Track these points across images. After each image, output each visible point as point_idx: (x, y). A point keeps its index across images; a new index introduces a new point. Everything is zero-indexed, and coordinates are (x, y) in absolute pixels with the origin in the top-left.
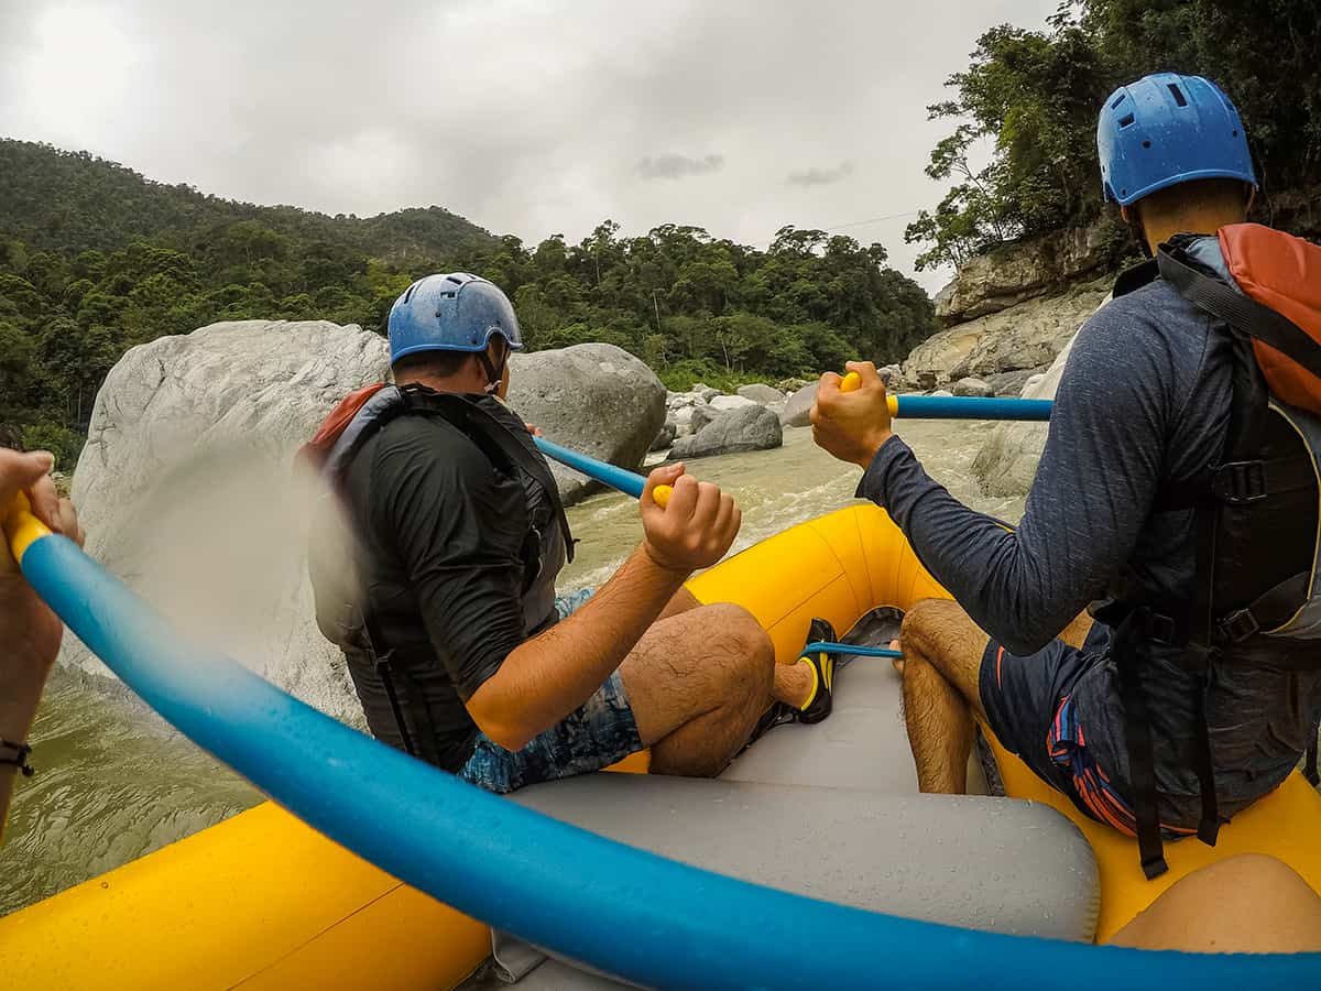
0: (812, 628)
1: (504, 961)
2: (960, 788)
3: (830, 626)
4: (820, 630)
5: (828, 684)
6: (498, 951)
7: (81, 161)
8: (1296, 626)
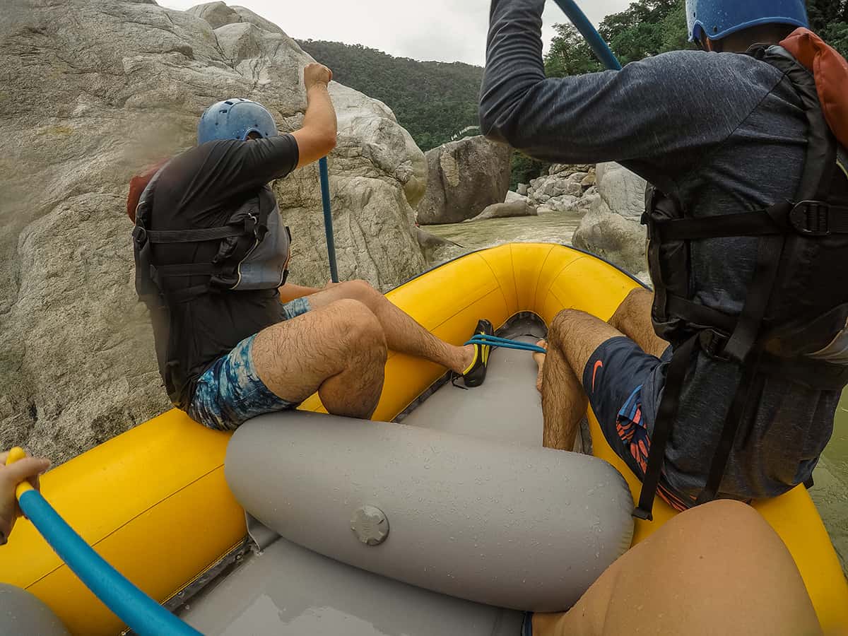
0: (479, 325)
1: (254, 535)
2: (570, 448)
3: (490, 324)
4: (483, 326)
5: (484, 359)
6: (250, 528)
7: (357, 49)
8: (829, 352)
